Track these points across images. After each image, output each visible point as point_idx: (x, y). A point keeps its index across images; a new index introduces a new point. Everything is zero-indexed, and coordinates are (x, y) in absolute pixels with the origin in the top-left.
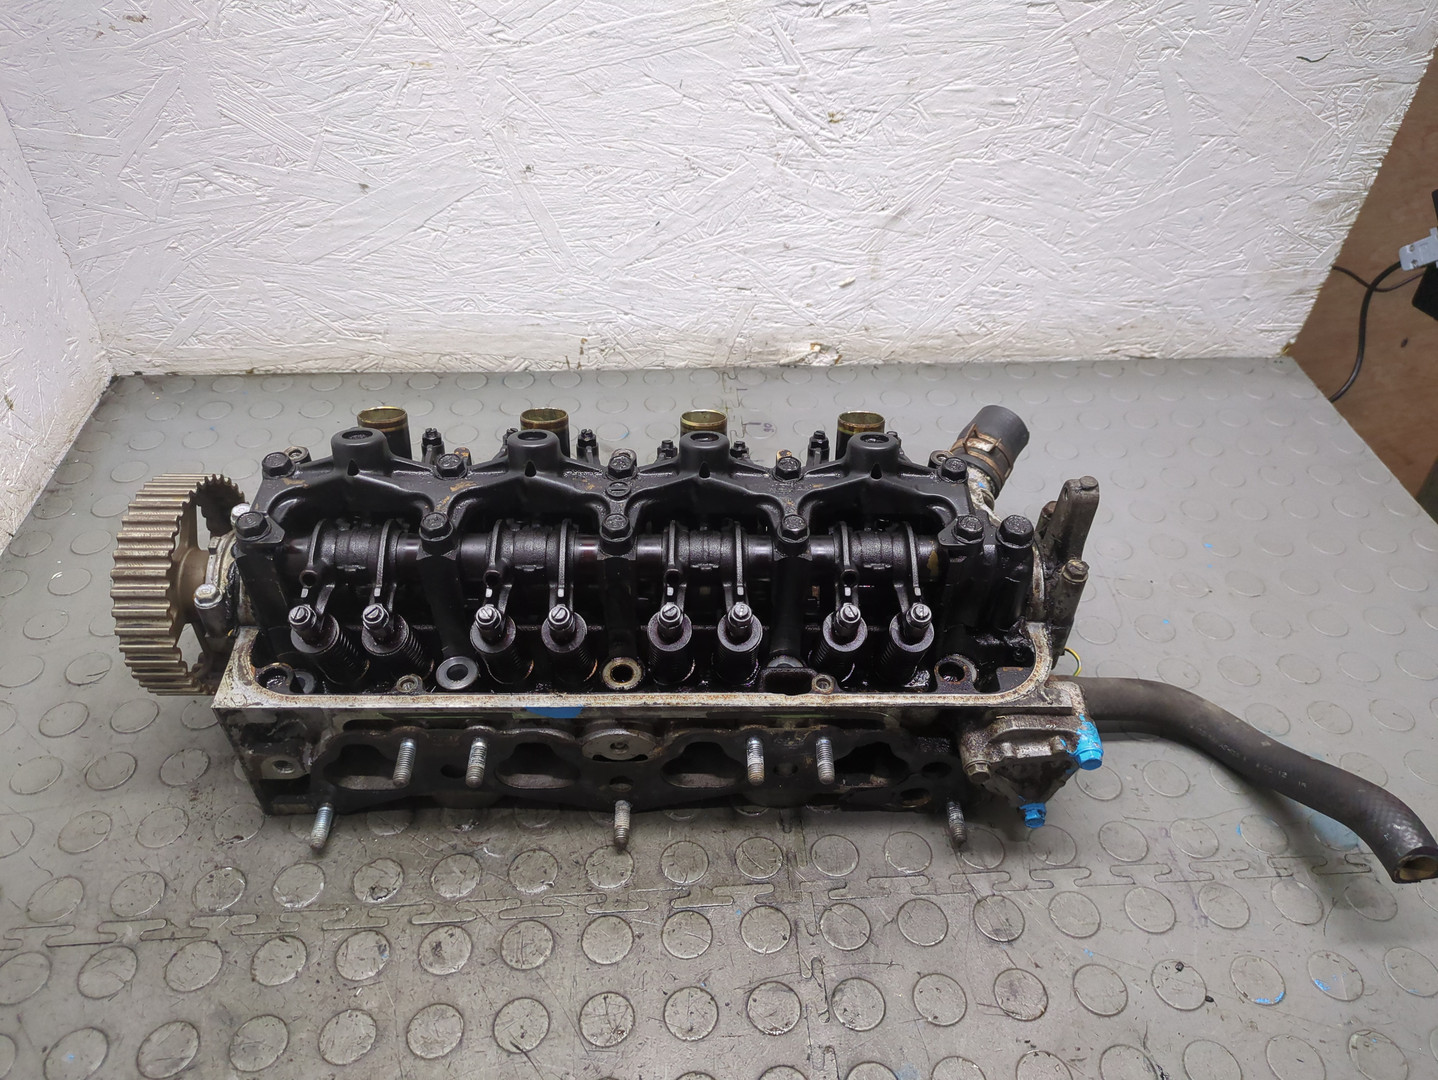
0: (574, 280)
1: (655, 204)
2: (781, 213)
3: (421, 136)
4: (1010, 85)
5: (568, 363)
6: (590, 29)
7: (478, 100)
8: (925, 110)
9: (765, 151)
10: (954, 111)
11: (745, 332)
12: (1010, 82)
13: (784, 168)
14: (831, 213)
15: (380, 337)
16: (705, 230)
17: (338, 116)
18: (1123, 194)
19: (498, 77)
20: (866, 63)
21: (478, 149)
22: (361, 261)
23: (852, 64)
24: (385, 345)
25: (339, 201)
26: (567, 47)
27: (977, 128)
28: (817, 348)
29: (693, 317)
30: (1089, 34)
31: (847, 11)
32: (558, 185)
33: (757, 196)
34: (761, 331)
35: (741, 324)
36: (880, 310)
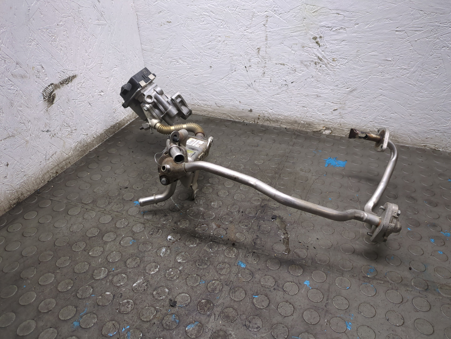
0: (258, 98)
1: (282, 79)
2: (317, 86)
3: (225, 55)
4: (389, 55)
5: (254, 121)
6: (269, 30)
7: (240, 47)
8: (362, 60)
9: (314, 67)
10: (370, 61)
11: (304, 120)
12: (389, 54)
13: (319, 73)
14: (332, 88)
15: (209, 107)
16: (295, 88)
17: (207, 48)
18: (428, 93)
19: (246, 41)
20: (344, 45)
21: (239, 60)
22: (208, 86)
23: (340, 45)
24: (211, 109)
25: (205, 70)
26: (263, 35)
27: (378, 67)
28: (325, 128)
29: (289, 113)
30: (416, 41)
31: (340, 29)
32: (257, 71)
33: (310, 80)
34: (308, 120)
35: (303, 117)
36: (345, 119)
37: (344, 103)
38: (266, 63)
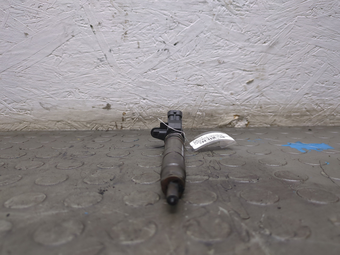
0: (119, 81)
1: (157, 41)
2: (217, 45)
3: (53, 9)
5: (116, 126)
9: (208, 13)
11: (202, 108)
13: (217, 22)
14: (240, 44)
15: (29, 112)
16: (181, 54)
21: (78, 15)
22: (23, 72)
24: (31, 116)
25: (15, 42)
28: (237, 118)
29: (175, 101)
32: (112, 32)
33: (205, 36)
34: (209, 108)
35: (199, 104)
36: (267, 96)
37: (263, 69)
38: (127, 14)
